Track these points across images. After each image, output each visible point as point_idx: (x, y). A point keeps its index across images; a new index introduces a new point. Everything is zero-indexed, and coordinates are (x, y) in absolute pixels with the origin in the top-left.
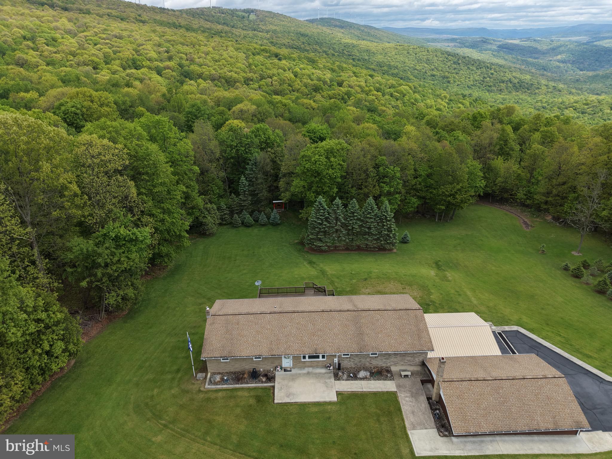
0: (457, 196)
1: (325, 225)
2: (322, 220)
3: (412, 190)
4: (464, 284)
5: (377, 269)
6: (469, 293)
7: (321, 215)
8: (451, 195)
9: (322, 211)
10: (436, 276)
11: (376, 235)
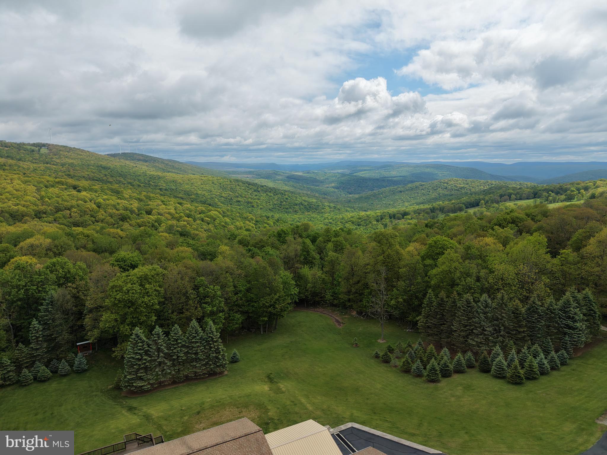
0: (277, 306)
1: (145, 360)
2: (141, 355)
3: (233, 306)
4: (297, 392)
5: (209, 398)
6: (303, 400)
7: (139, 350)
8: (271, 306)
9: (140, 344)
10: (270, 390)
11: (204, 359)
